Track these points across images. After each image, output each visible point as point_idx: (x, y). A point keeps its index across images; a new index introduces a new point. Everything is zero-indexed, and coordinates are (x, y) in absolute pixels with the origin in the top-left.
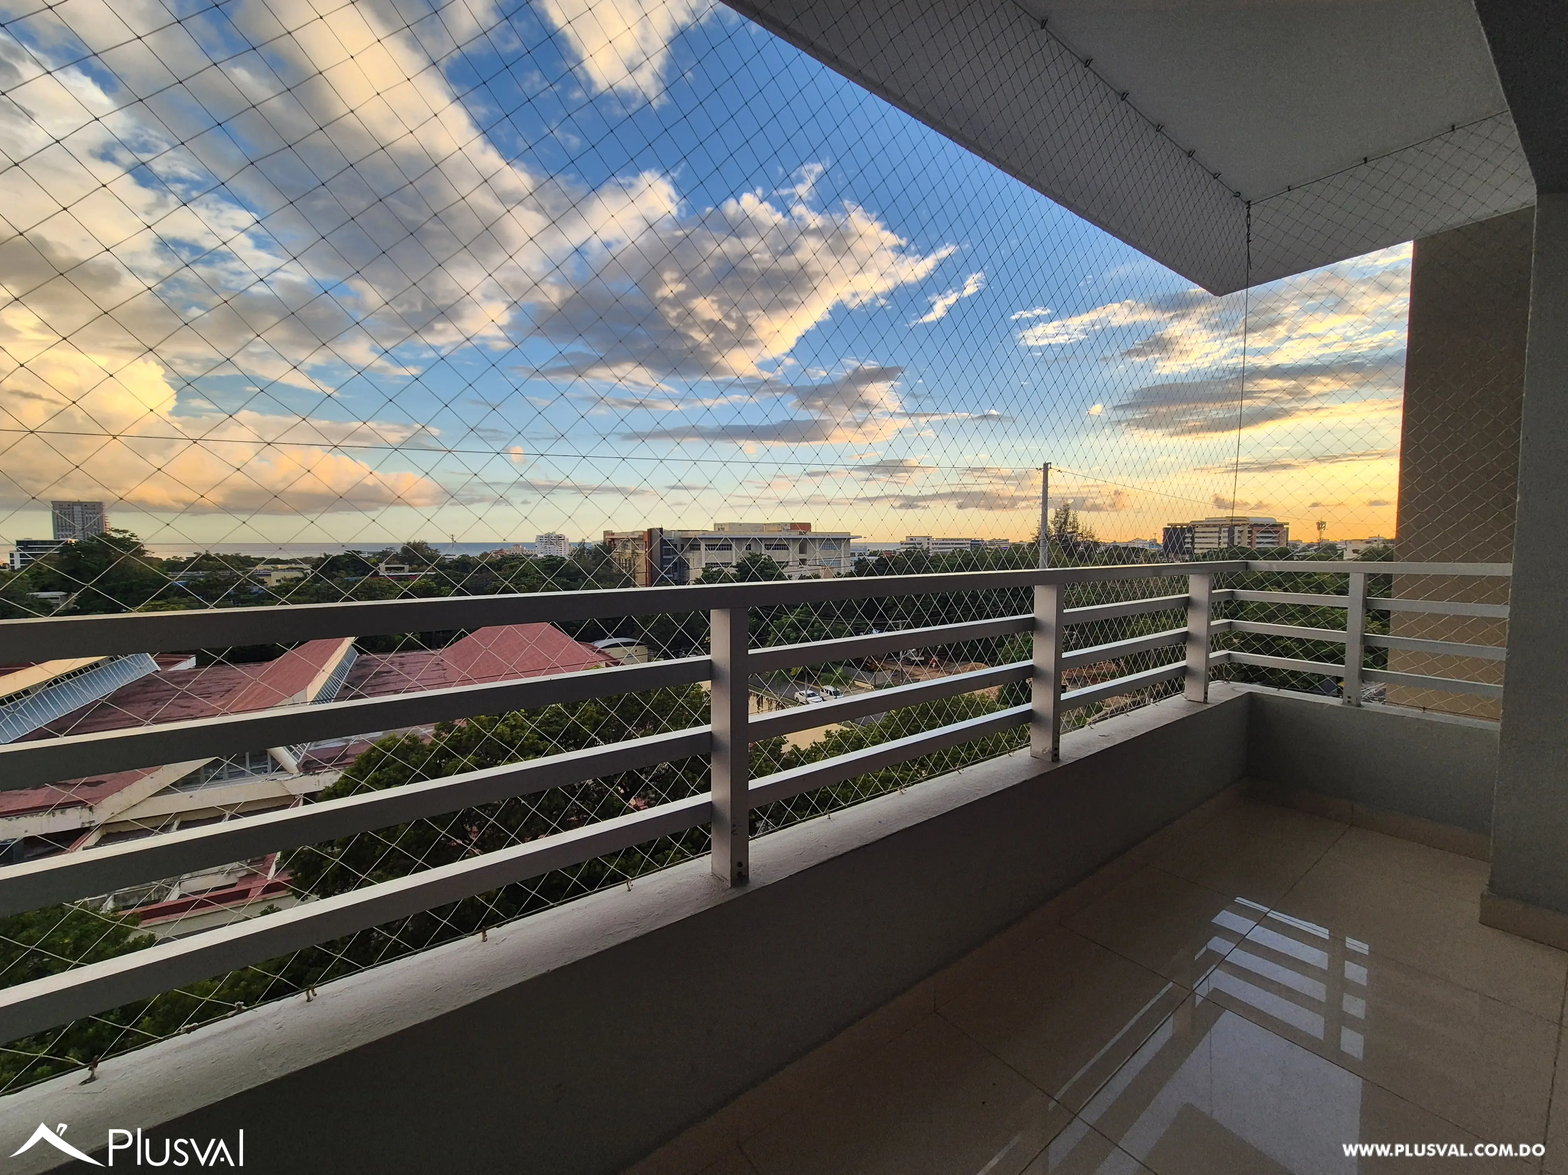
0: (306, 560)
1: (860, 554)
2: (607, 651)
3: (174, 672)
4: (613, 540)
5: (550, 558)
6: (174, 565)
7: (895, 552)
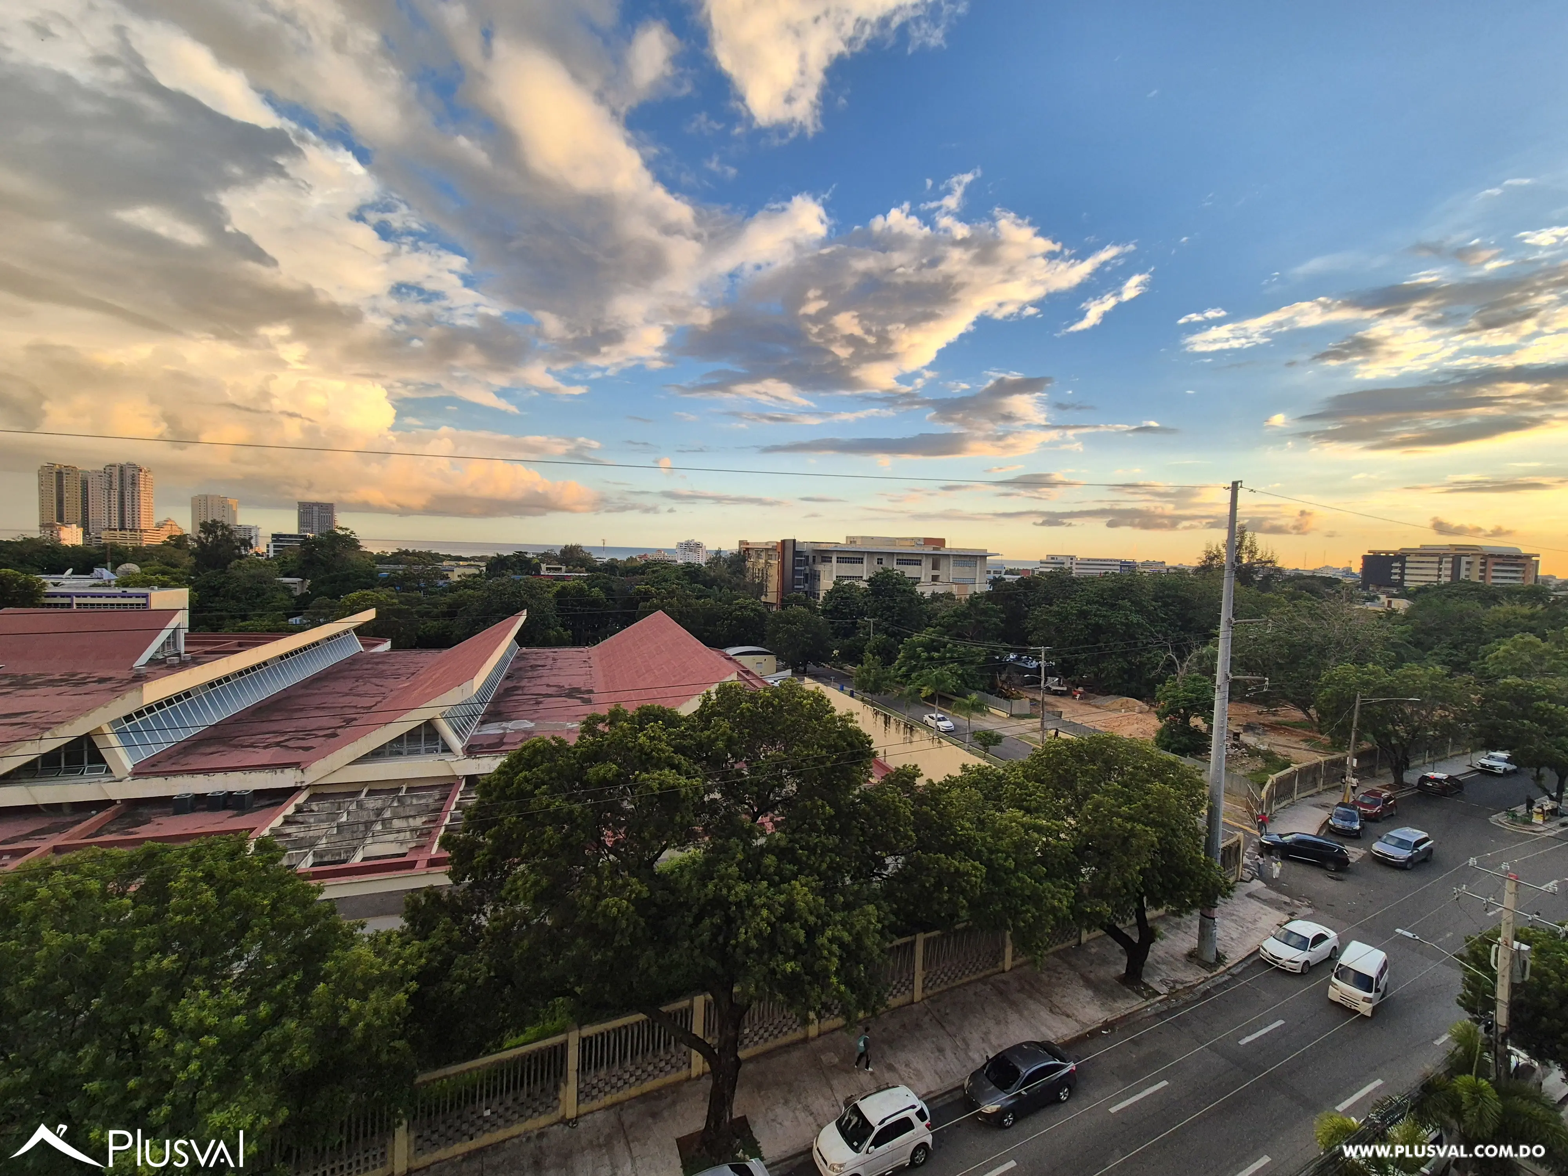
0: (481, 559)
1: (995, 572)
2: (738, 658)
3: (373, 654)
4: (748, 549)
5: (689, 565)
6: (381, 559)
7: (1033, 571)
